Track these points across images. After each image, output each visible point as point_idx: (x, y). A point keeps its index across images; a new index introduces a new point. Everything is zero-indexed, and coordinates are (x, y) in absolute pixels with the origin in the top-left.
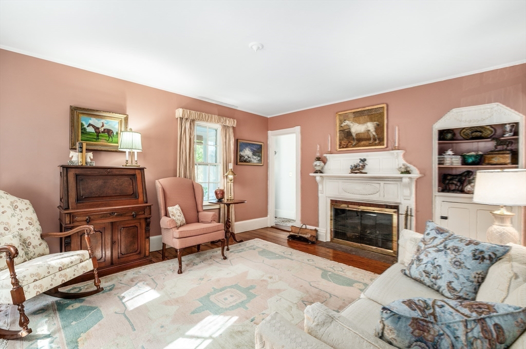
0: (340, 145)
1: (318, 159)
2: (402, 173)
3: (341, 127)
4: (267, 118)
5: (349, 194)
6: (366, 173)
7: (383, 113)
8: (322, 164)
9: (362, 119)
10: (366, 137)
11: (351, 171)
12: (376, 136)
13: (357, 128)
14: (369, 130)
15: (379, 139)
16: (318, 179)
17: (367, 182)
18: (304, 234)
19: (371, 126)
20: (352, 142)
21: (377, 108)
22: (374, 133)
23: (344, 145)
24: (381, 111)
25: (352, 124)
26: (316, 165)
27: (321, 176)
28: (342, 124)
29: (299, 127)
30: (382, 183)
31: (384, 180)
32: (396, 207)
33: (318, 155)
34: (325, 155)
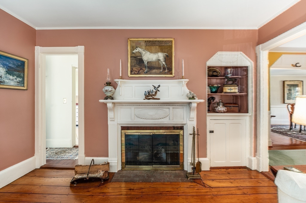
0: (131, 71)
1: (109, 84)
2: (190, 99)
3: (133, 53)
4: (35, 30)
5: (142, 120)
6: (159, 99)
7: (172, 46)
8: (113, 89)
9: (153, 48)
10: (157, 66)
11: (145, 97)
12: (166, 66)
13: (149, 57)
14: (160, 60)
15: (168, 69)
16: (109, 105)
17: (159, 107)
18: (94, 172)
19: (161, 56)
20: (144, 69)
21: (167, 41)
22: (164, 63)
23: (136, 71)
24: (170, 44)
25: (144, 52)
26: (106, 91)
27: (113, 103)
28: (134, 50)
29: (83, 47)
30: (171, 107)
31: (173, 105)
32: (182, 128)
33: (109, 80)
34: (116, 80)
